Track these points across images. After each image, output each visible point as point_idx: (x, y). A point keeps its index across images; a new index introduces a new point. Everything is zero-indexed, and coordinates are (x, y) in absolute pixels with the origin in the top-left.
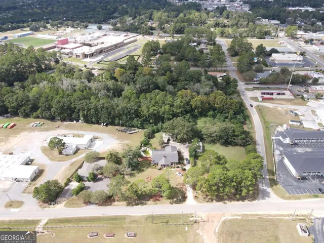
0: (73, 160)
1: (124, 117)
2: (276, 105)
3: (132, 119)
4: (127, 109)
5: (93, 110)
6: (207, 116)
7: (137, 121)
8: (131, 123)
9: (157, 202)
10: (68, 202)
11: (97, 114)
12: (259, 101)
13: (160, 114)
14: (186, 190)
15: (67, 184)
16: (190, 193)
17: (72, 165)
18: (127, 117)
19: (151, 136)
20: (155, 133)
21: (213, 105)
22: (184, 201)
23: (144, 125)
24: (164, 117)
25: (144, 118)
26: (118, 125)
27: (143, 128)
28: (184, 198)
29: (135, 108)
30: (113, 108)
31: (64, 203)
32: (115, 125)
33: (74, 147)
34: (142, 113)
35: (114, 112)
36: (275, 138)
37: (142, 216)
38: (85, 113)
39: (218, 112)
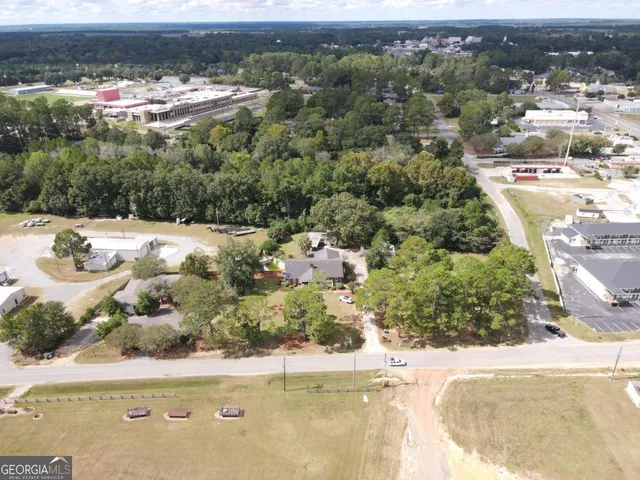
0: (106, 280)
1: (226, 202)
2: (544, 188)
3: (242, 206)
4: (232, 182)
5: (159, 189)
6: (403, 204)
7: (254, 210)
8: (240, 214)
9: (295, 350)
10: (84, 354)
11: (168, 197)
12: (509, 183)
13: (304, 192)
14: (362, 328)
15: (85, 321)
16: (372, 334)
17: (102, 287)
18: (231, 202)
19: (283, 234)
21: (414, 182)
22: (360, 347)
23: (269, 220)
24: (311, 198)
25: (269, 203)
26: (212, 221)
27: (266, 226)
28: (359, 342)
29: (250, 182)
30: (201, 184)
31: (75, 355)
32: (207, 222)
33: (111, 255)
34: (263, 192)
35: (205, 191)
36: (550, 238)
37: (259, 376)
38: (141, 195)
39: (426, 197)
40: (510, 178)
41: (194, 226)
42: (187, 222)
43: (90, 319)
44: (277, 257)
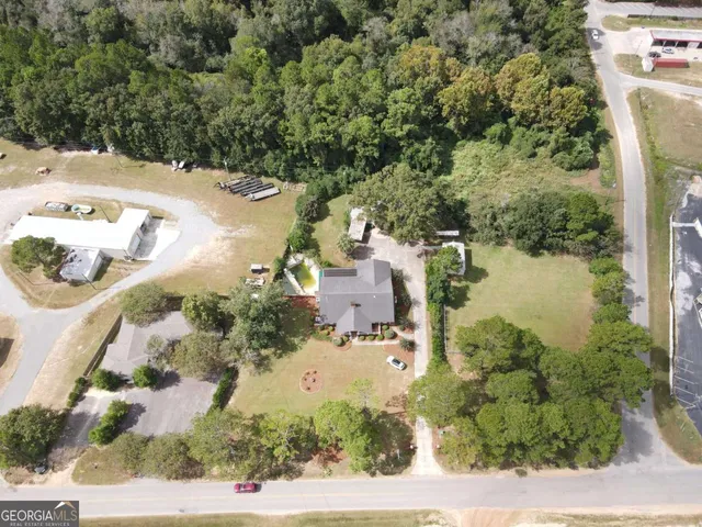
0: (93, 303)
1: (236, 147)
2: (692, 90)
3: (260, 153)
4: (243, 125)
5: (140, 125)
6: (485, 137)
7: (275, 160)
8: (257, 163)
9: (331, 465)
10: (81, 464)
11: (155, 134)
12: (643, 74)
13: (344, 143)
14: (413, 422)
15: (77, 398)
16: (424, 438)
17: (90, 321)
18: (244, 147)
19: (316, 211)
20: (330, 198)
21: (505, 102)
22: (407, 463)
23: (297, 171)
24: (355, 151)
25: (296, 151)
26: (221, 166)
27: (294, 180)
28: (409, 452)
29: (268, 123)
30: (199, 120)
31: (71, 466)
32: (213, 168)
33: (93, 258)
34: (287, 138)
35: (205, 132)
36: (681, 225)
37: (288, 517)
38: (117, 128)
39: (519, 124)
40: (647, 64)
41: (198, 171)
42: (188, 167)
43: (82, 391)
44: (310, 257)
